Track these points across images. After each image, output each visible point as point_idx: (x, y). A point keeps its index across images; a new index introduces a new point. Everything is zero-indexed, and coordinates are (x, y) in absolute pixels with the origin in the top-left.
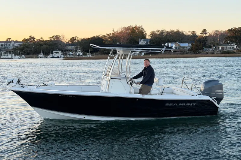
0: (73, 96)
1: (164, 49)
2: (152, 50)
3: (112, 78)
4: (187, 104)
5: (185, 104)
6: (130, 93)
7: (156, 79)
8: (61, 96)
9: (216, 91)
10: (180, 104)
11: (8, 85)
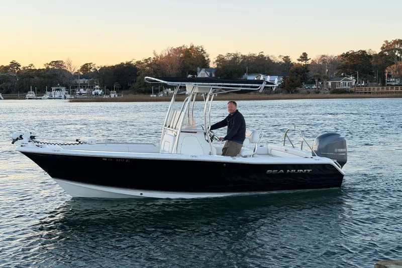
1: (264, 85)
2: (243, 87)
3: (183, 130)
4: (298, 171)
5: (295, 171)
6: (210, 154)
7: (248, 133)
8: (106, 159)
9: (336, 150)
10: (288, 171)
11: (13, 143)
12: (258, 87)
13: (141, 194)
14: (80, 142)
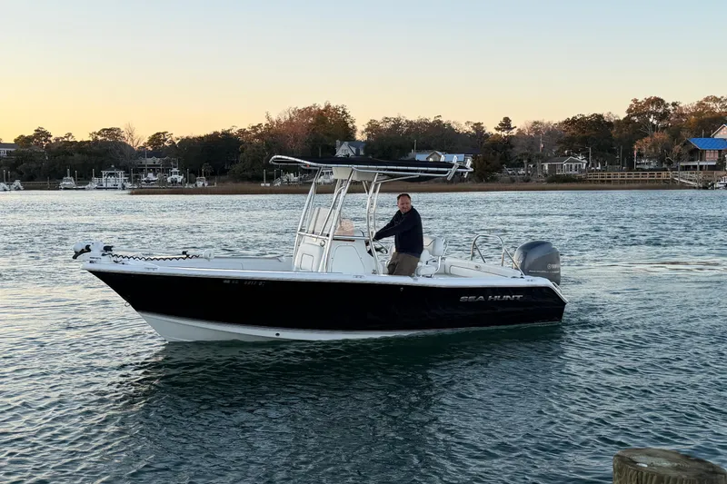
0: (258, 281)
1: (454, 170)
2: (422, 171)
3: (335, 237)
4: (504, 297)
5: (499, 297)
8: (228, 282)
10: (490, 297)
11: (75, 257)
12: (446, 172)
13: (278, 334)
14: (188, 256)
